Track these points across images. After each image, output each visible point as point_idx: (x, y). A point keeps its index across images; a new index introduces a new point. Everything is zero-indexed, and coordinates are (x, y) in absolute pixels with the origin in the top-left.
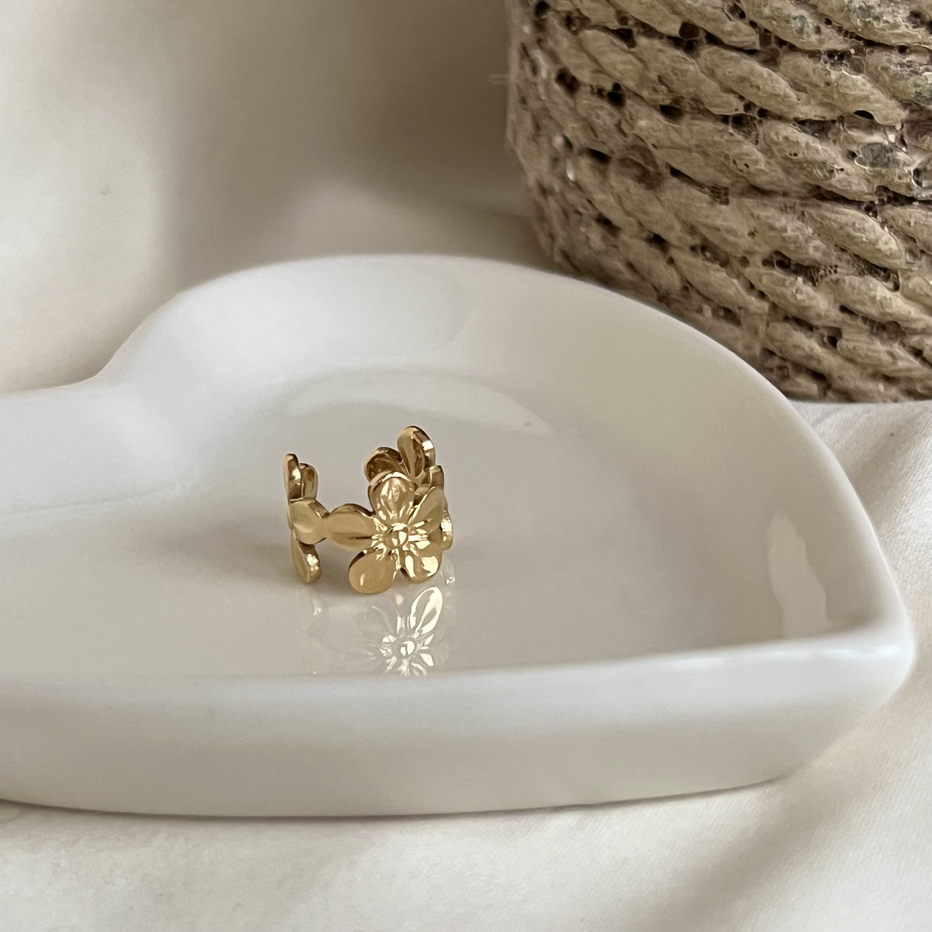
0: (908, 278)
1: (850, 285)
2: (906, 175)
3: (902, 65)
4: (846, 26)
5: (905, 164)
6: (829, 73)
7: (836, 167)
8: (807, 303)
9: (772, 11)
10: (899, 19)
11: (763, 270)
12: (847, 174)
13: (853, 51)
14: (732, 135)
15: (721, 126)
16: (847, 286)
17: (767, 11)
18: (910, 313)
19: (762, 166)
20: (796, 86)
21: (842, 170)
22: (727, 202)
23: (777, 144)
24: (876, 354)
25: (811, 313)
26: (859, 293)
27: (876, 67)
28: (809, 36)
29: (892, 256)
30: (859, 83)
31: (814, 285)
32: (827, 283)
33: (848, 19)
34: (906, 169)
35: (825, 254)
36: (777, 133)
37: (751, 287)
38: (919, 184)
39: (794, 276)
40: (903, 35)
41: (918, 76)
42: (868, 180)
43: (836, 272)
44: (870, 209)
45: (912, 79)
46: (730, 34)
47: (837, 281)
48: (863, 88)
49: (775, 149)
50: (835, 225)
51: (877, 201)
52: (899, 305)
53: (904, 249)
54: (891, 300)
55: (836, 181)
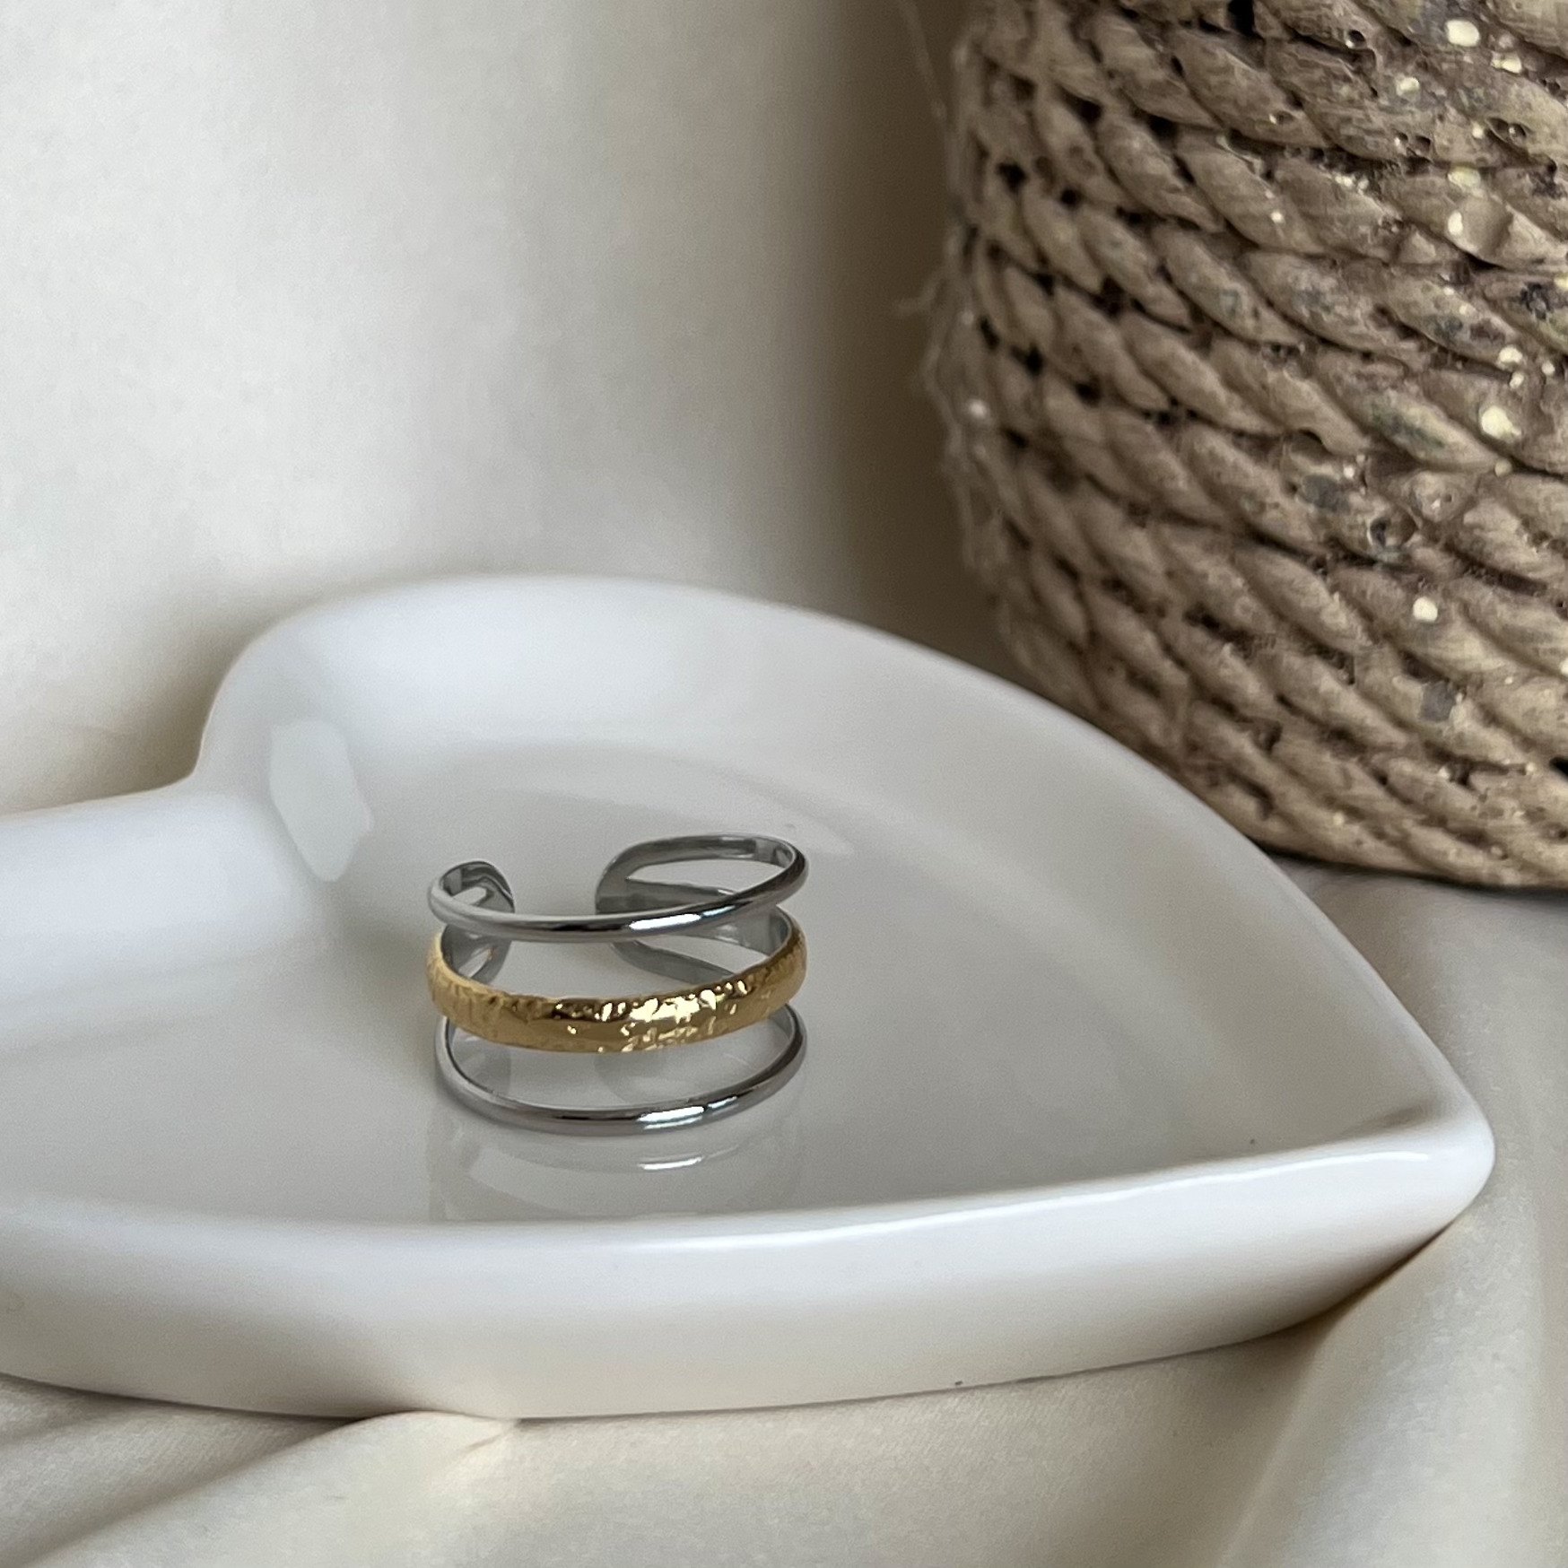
0: (1367, 669)
1: (1288, 665)
2: (1359, 530)
3: (1359, 376)
4: (1290, 313)
5: (1358, 511)
6: (1266, 374)
7: (1268, 500)
8: (1233, 685)
9: (1199, 281)
10: (1358, 314)
11: (1183, 627)
12: (1284, 513)
13: (1302, 348)
14: (1149, 435)
15: (1142, 423)
16: (1284, 668)
17: (1194, 279)
18: (1365, 718)
19: (1182, 486)
20: (1229, 382)
21: (1277, 506)
22: (1143, 525)
23: (1200, 457)
24: (1324, 773)
25: (1236, 699)
26: (1298, 681)
28: (1243, 321)
29: (1339, 634)
30: (1305, 392)
31: (1246, 657)
32: (1261, 658)
33: (1292, 305)
34: (1360, 519)
35: (1256, 618)
36: (1201, 443)
37: (1168, 649)
38: (1380, 539)
39: (1221, 642)
40: (1361, 337)
41: (1377, 395)
42: (1314, 527)
43: (1273, 646)
44: (1319, 566)
45: (1369, 398)
46: (1155, 301)
47: (1272, 659)
48: (1307, 399)
49: (1198, 463)
50: (1269, 580)
51: (1329, 557)
52: (1351, 707)
53: (1360, 629)
54: (1339, 694)
55: (1270, 521)
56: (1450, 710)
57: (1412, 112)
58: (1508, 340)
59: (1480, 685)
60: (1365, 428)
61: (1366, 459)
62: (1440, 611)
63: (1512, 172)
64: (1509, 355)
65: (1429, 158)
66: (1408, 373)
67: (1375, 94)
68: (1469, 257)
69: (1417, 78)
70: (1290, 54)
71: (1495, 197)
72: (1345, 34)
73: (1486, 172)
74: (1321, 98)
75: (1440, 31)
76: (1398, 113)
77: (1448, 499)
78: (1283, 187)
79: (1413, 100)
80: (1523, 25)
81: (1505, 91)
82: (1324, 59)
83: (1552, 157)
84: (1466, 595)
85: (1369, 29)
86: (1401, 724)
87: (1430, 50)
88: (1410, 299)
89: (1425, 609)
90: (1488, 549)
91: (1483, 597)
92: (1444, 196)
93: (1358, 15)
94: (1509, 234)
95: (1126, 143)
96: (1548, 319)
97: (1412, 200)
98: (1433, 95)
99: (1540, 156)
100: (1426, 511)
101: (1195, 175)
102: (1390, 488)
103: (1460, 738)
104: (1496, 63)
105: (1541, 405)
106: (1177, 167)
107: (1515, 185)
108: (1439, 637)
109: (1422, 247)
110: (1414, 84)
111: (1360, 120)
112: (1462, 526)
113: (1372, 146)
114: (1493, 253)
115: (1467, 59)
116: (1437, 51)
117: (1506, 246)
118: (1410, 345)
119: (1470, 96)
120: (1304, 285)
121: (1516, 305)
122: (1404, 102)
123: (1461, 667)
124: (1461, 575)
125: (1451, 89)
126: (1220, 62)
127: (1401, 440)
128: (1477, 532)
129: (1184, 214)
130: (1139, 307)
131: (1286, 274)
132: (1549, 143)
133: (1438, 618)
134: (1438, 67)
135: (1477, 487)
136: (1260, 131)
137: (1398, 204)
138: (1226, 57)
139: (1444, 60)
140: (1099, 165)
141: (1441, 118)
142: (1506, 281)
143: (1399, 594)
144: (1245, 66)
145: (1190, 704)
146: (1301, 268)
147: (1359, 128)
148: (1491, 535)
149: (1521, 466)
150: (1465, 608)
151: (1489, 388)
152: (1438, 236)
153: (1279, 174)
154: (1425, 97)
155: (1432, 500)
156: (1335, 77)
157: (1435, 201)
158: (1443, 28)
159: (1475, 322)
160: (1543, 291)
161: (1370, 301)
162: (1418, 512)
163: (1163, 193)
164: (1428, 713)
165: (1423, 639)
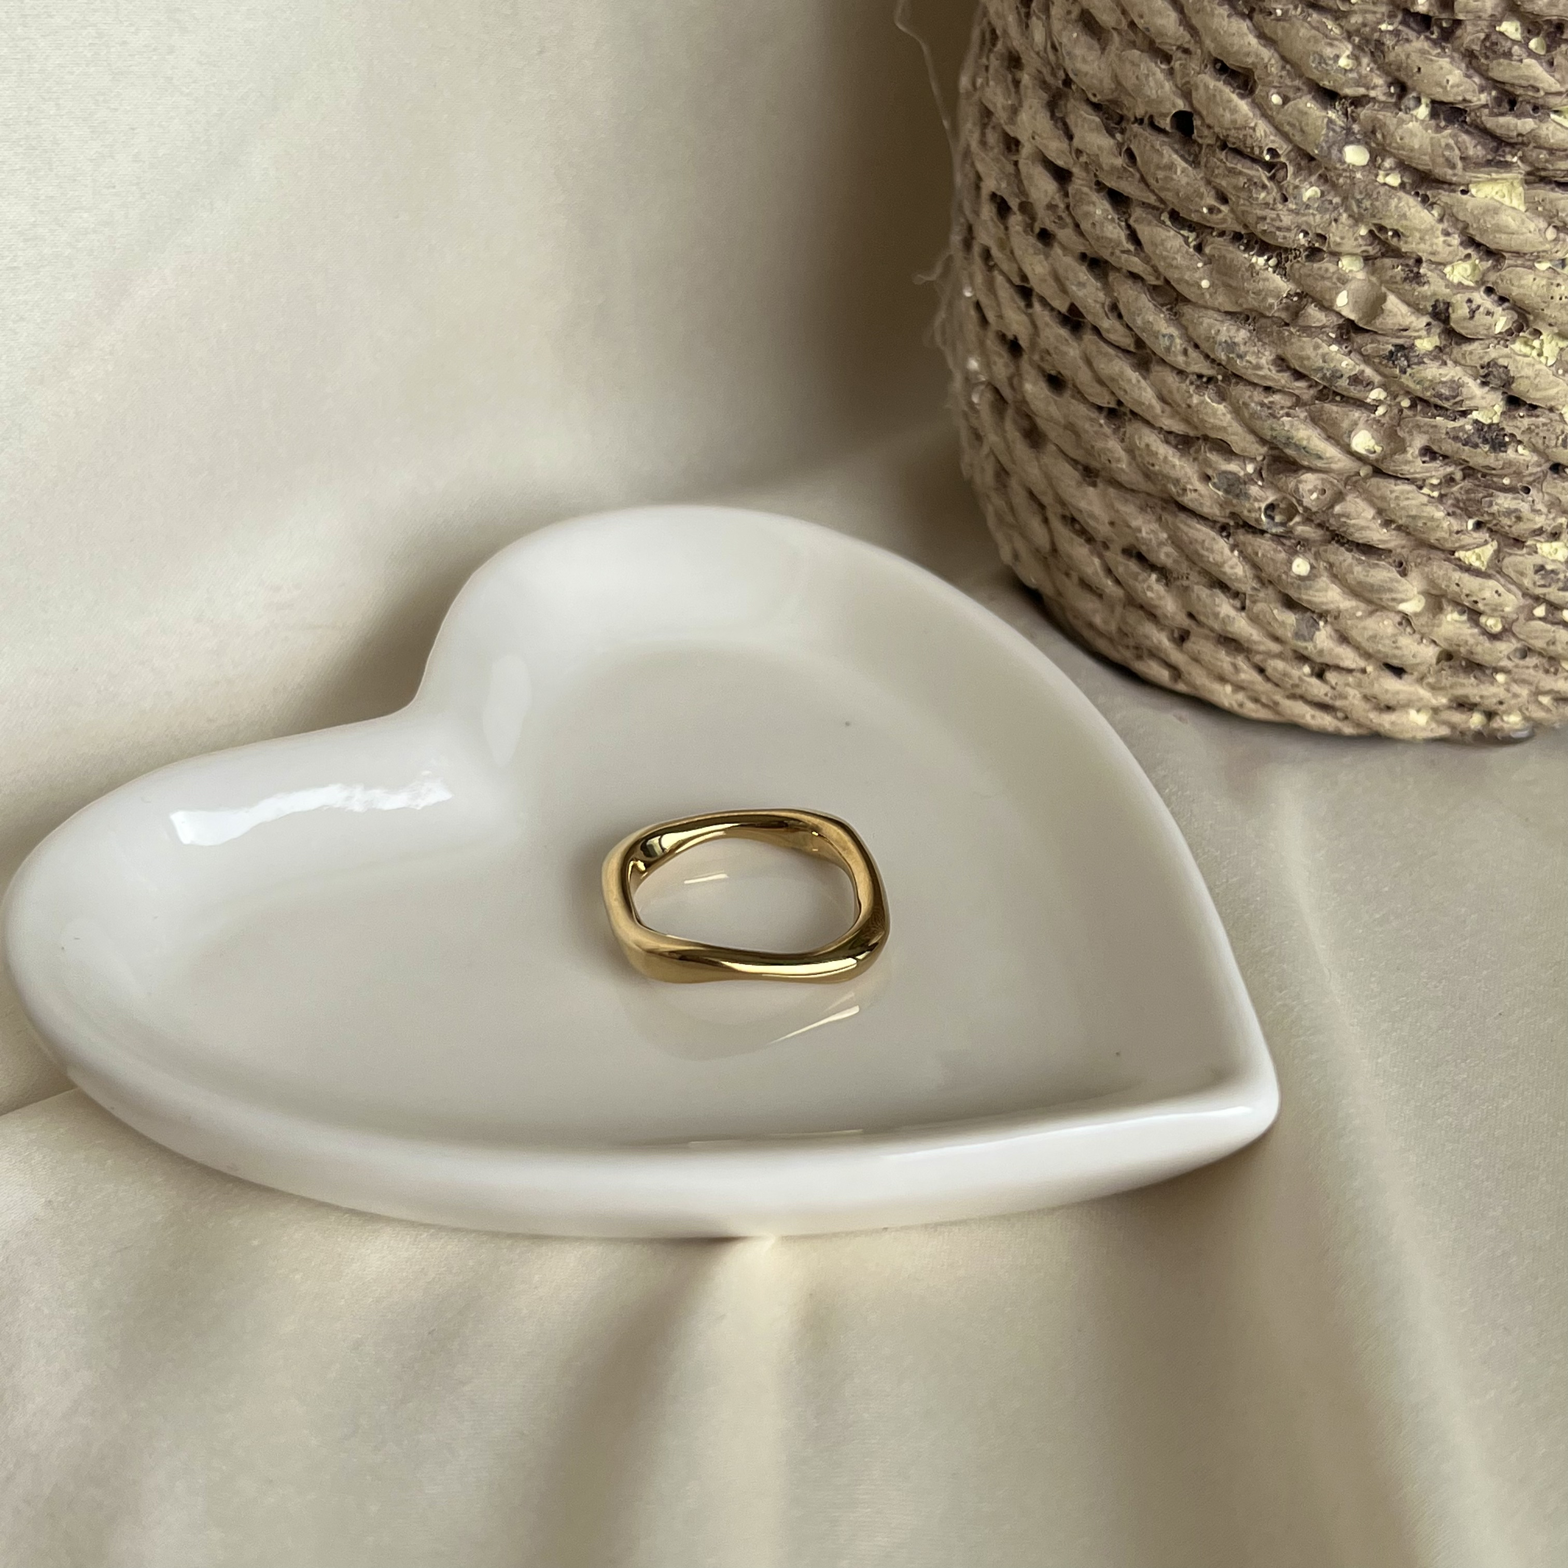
0: (1254, 602)
1: (1197, 595)
2: (1255, 511)
3: (1262, 405)
4: (1212, 356)
5: (1256, 500)
6: (1191, 396)
7: (1189, 487)
8: (1157, 602)
9: (1144, 323)
10: (1263, 361)
11: (1121, 558)
12: (1200, 495)
13: (1220, 377)
14: (1101, 425)
15: (1094, 414)
16: (1194, 596)
17: (1139, 321)
18: (1251, 635)
19: (1124, 466)
20: (1162, 399)
21: (1196, 490)
22: (1094, 485)
23: (1139, 449)
24: (1219, 663)
25: (1158, 612)
26: (1205, 606)
27: (1238, 402)
28: (1176, 356)
29: (1238, 580)
30: (1219, 412)
31: (1167, 585)
32: (1178, 587)
33: (1213, 350)
34: (1256, 505)
35: (1175, 561)
36: (1140, 438)
37: (1109, 571)
38: (1271, 518)
39: (1149, 571)
40: (1264, 377)
41: (1275, 420)
42: (1221, 506)
43: (1187, 578)
44: (1224, 529)
45: (1269, 422)
46: (1108, 331)
47: (1186, 588)
48: (1222, 418)
49: (1137, 453)
50: (1186, 538)
51: (1232, 523)
52: (1241, 626)
53: (1252, 576)
54: (1234, 618)
55: (1188, 499)
56: (1314, 633)
57: (1314, 215)
58: (1376, 384)
59: (1336, 618)
60: (1263, 441)
61: (1264, 459)
62: (1312, 567)
63: (1388, 262)
64: (1376, 394)
65: (1325, 249)
66: (1298, 402)
67: (1285, 199)
68: (1352, 322)
69: (1318, 186)
70: (1221, 161)
71: (1374, 279)
72: (1265, 152)
73: (1367, 259)
74: (1244, 199)
75: (1339, 155)
76: (1304, 215)
77: (1324, 492)
78: (1209, 261)
79: (1316, 205)
80: (1404, 153)
81: (1387, 204)
82: (1248, 169)
83: (1420, 254)
84: (1332, 558)
85: (1283, 148)
86: (1276, 639)
87: (1330, 167)
88: (1304, 353)
89: (1301, 566)
90: (1352, 530)
91: (1345, 560)
92: (1335, 280)
93: (1276, 136)
94: (1382, 310)
95: (1091, 208)
96: (1408, 374)
97: (1309, 281)
98: (1331, 202)
99: (1411, 253)
100: (1306, 502)
101: (1142, 241)
102: (1280, 484)
103: (1321, 652)
104: (1381, 179)
105: (1398, 428)
106: (1128, 232)
107: (1390, 273)
108: (1310, 587)
109: (1314, 315)
110: (1316, 192)
111: (1272, 220)
112: (1333, 515)
113: (1280, 238)
114: (1368, 323)
115: (1359, 175)
116: (1336, 169)
117: (1381, 319)
118: (1302, 384)
119: (1359, 207)
120: (1223, 337)
121: (1385, 362)
122: (1308, 207)
123: (1324, 607)
124: (1330, 542)
125: (1345, 199)
126: (1165, 161)
127: (1290, 452)
128: (1343, 519)
129: (1135, 270)
130: (1096, 331)
131: (1210, 327)
132: (1419, 243)
133: (1310, 572)
134: (1334, 179)
135: (1346, 484)
136: (1194, 217)
137: (1298, 282)
138: (1170, 156)
139: (1340, 175)
140: (1068, 220)
141: (1336, 220)
142: (1379, 342)
143: (1283, 555)
144: (1184, 165)
145: (1124, 607)
146: (1222, 322)
147: (1274, 226)
148: (1353, 522)
149: (1378, 472)
150: (1331, 565)
151: (1360, 418)
152: (1327, 307)
153: (1207, 250)
154: (1323, 204)
155: (1311, 492)
156: (1255, 183)
157: (1328, 284)
158: (1341, 151)
159: (1354, 373)
160: (1406, 351)
161: (1274, 350)
162: (1300, 502)
163: (1117, 252)
164: (1298, 635)
165: (1299, 587)
